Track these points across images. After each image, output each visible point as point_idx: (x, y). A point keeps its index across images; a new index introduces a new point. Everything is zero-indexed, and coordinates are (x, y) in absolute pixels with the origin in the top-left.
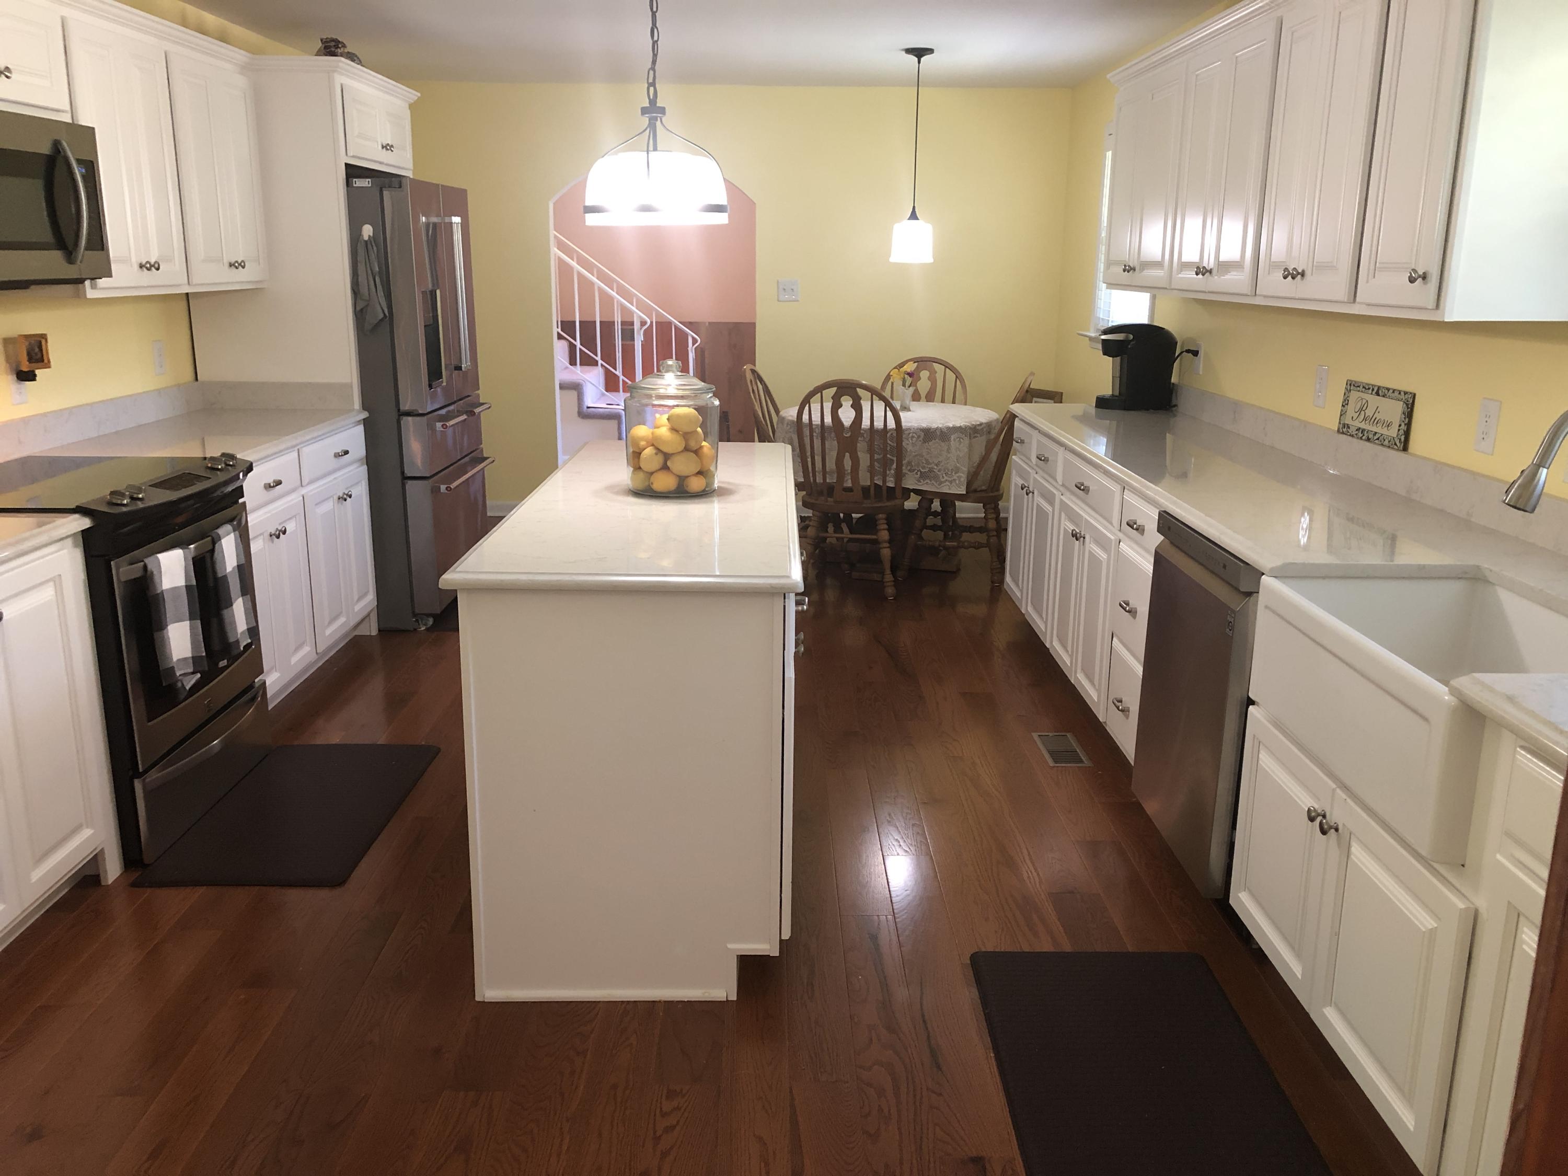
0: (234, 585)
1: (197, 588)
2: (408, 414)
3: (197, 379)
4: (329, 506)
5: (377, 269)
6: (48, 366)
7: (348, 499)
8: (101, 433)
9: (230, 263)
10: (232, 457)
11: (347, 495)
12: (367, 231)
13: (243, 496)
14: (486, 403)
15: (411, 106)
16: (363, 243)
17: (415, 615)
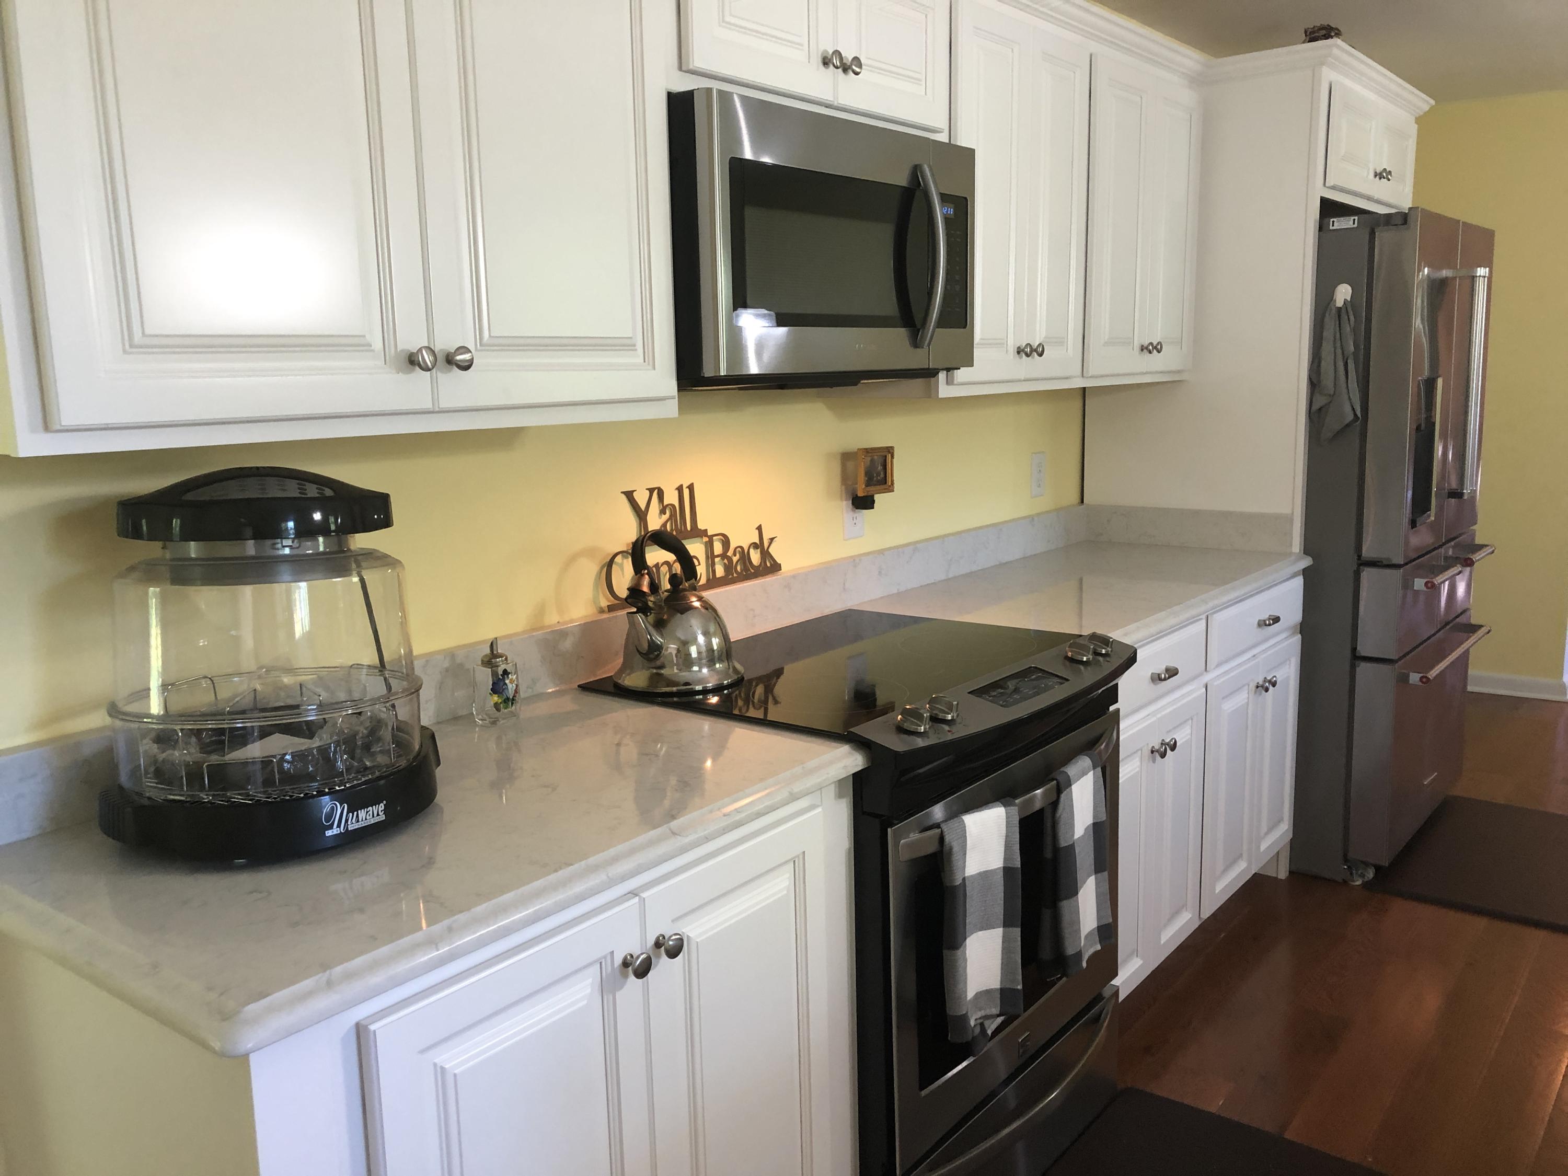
0: (1085, 857)
1: (1022, 870)
2: (1374, 564)
3: (1082, 501)
4: (1242, 697)
5: (1352, 348)
6: (890, 489)
7: (1271, 688)
8: (951, 576)
9: (1142, 346)
10: (1105, 641)
11: (1270, 682)
12: (1343, 293)
13: (1116, 701)
14: (1486, 546)
15: (1418, 120)
16: (1334, 311)
17: (1346, 860)
